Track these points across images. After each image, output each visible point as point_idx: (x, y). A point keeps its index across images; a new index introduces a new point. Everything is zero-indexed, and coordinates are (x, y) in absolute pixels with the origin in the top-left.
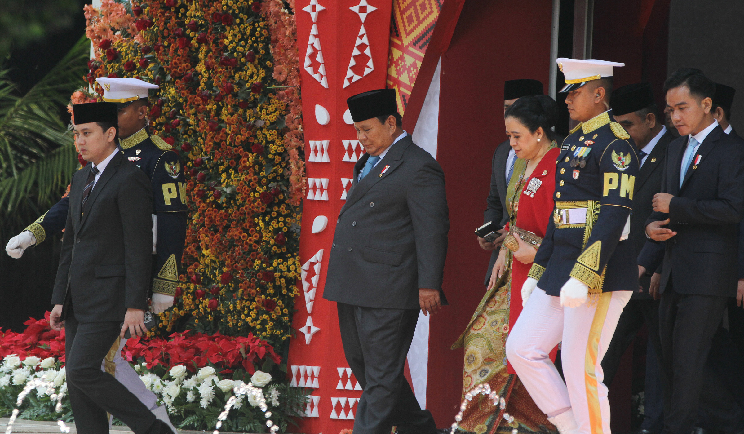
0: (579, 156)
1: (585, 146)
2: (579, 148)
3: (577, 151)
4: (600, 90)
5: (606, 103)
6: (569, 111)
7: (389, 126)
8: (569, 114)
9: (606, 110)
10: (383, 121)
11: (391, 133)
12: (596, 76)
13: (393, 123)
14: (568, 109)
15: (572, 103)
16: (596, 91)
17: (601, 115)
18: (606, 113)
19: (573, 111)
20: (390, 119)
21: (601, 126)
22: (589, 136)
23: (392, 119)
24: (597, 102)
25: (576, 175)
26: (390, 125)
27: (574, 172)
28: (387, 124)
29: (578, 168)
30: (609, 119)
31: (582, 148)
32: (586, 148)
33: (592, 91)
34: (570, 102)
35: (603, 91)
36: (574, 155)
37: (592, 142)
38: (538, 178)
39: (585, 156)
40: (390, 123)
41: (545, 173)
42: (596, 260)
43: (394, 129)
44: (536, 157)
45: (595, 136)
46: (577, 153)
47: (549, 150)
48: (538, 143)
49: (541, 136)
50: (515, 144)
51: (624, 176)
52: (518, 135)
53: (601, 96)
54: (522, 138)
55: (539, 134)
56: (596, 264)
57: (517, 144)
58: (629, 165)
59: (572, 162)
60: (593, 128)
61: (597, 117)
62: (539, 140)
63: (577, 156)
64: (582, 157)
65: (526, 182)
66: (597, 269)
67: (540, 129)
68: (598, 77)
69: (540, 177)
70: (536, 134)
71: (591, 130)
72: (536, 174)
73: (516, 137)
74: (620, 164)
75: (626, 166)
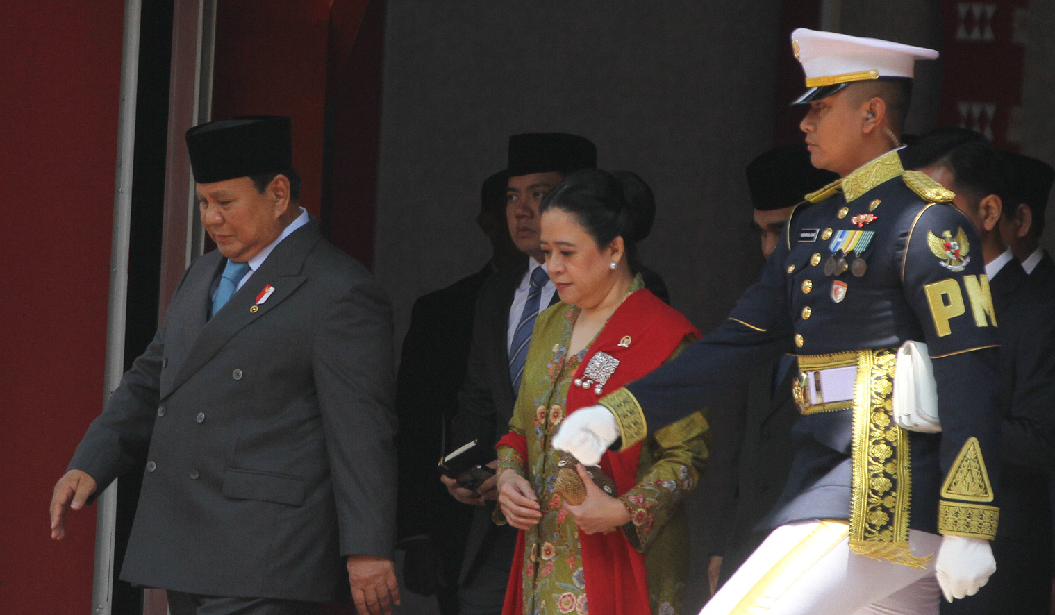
0: (846, 250)
1: (856, 228)
2: (840, 232)
3: (837, 239)
4: (875, 105)
5: (890, 133)
6: (809, 148)
7: (274, 197)
8: (808, 154)
9: (893, 147)
10: (261, 186)
11: (278, 214)
12: (867, 72)
13: (283, 191)
14: (806, 145)
15: (815, 129)
16: (866, 106)
17: (885, 156)
18: (894, 152)
19: (816, 149)
20: (277, 182)
21: (884, 181)
22: (860, 205)
23: (281, 183)
24: (867, 130)
25: (839, 293)
26: (278, 196)
27: (835, 286)
28: (270, 194)
29: (845, 277)
30: (900, 165)
31: (850, 233)
32: (859, 233)
33: (856, 105)
34: (810, 128)
35: (880, 107)
36: (832, 247)
37: (871, 218)
38: (609, 353)
39: (859, 251)
40: (276, 190)
41: (625, 343)
42: (983, 480)
43: (284, 204)
44: (601, 306)
45: (875, 204)
46: (838, 243)
47: (630, 294)
48: (611, 271)
49: (617, 257)
50: (560, 269)
51: (970, 281)
52: (571, 249)
53: (877, 118)
54: (579, 257)
55: (615, 251)
56: (985, 489)
57: (565, 269)
58: (969, 254)
59: (827, 264)
60: (865, 186)
61: (875, 161)
62: (613, 265)
63: (840, 251)
64: (852, 252)
65: (580, 360)
66: (990, 498)
67: (619, 241)
68: (873, 75)
69: (613, 351)
70: (609, 251)
71: (863, 192)
72: (605, 343)
73: (566, 254)
74: (953, 257)
75: (964, 257)
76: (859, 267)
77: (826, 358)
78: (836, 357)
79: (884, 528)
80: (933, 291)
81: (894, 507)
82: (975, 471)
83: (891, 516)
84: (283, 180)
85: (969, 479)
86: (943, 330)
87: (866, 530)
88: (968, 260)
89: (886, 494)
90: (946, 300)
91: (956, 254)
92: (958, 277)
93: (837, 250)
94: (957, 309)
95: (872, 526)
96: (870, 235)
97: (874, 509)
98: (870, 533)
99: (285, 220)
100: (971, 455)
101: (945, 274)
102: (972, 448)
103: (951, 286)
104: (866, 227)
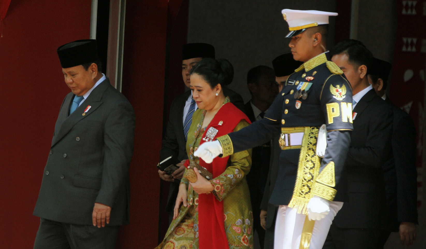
0: (302, 90)
1: (306, 81)
2: (301, 83)
3: (300, 85)
4: (317, 36)
5: (322, 46)
6: (293, 53)
7: (92, 72)
9: (323, 52)
10: (87, 68)
11: (93, 77)
12: (314, 24)
13: (95, 69)
14: (291, 52)
15: (295, 47)
16: (314, 36)
17: (320, 55)
18: (324, 54)
19: (296, 53)
20: (92, 66)
21: (320, 64)
22: (309, 73)
23: (94, 66)
24: (315, 45)
25: (298, 105)
26: (93, 71)
27: (297, 103)
28: (90, 70)
29: (300, 99)
30: (326, 59)
31: (304, 83)
32: (307, 83)
33: (310, 36)
34: (293, 46)
35: (319, 36)
37: (313, 78)
38: (215, 127)
39: (306, 90)
40: (92, 69)
41: (220, 123)
42: (332, 178)
43: (95, 74)
44: (213, 110)
45: (315, 72)
46: (300, 87)
47: (223, 105)
48: (216, 97)
49: (219, 91)
50: (197, 96)
52: (201, 89)
53: (318, 41)
54: (204, 92)
55: (218, 89)
56: (333, 182)
57: (199, 96)
59: (295, 94)
60: (313, 66)
61: (316, 57)
62: (217, 94)
63: (300, 90)
64: (304, 91)
65: (205, 130)
66: (334, 186)
67: (219, 85)
68: (316, 24)
69: (216, 127)
70: (216, 89)
71: (312, 68)
72: (214, 124)
73: (199, 91)
76: (305, 96)
77: (293, 129)
78: (297, 128)
79: (307, 193)
81: (311, 186)
82: (330, 174)
83: (310, 189)
84: (94, 65)
85: (327, 176)
86: (331, 121)
87: (300, 193)
91: (340, 94)
93: (299, 89)
94: (337, 114)
95: (302, 192)
96: (311, 84)
97: (304, 186)
99: (96, 80)
100: (330, 168)
102: (331, 166)
104: (310, 81)
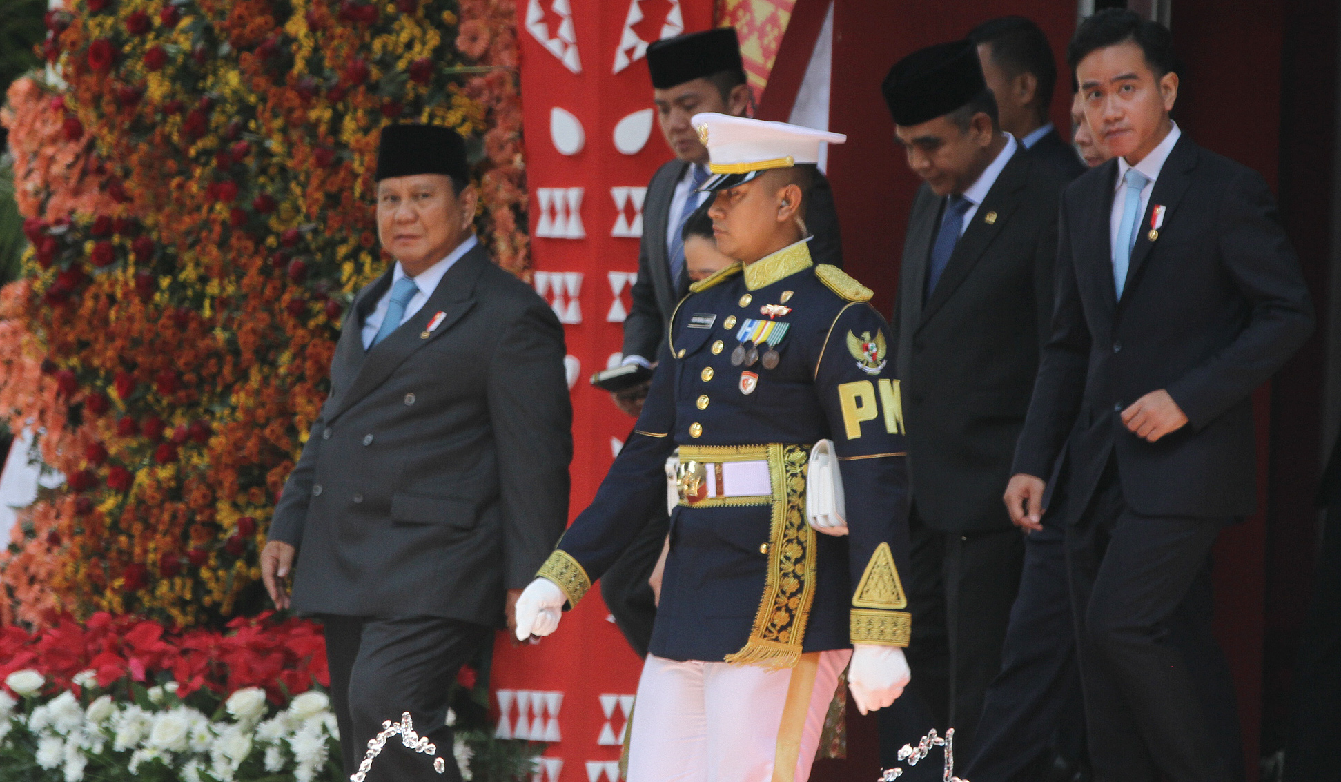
0: (757, 341)
3: (745, 328)
4: (791, 192)
5: (800, 223)
9: (801, 238)
12: (784, 160)
15: (726, 216)
16: (782, 193)
17: (794, 246)
18: (803, 243)
19: (725, 236)
21: (793, 272)
23: (469, 196)
24: (781, 219)
25: (749, 384)
27: (743, 377)
30: (810, 257)
34: (719, 216)
35: (795, 196)
37: (785, 311)
39: (772, 343)
42: (895, 587)
46: (746, 333)
51: (884, 384)
53: (792, 206)
56: (898, 594)
58: (886, 357)
59: (733, 353)
60: (774, 275)
61: (784, 251)
63: (750, 341)
64: (763, 344)
66: (903, 604)
68: (788, 162)
71: (771, 281)
74: (871, 360)
75: (882, 361)
76: (771, 359)
77: (731, 450)
78: (743, 449)
79: (783, 628)
80: (847, 392)
81: (796, 609)
82: (886, 577)
83: (792, 617)
85: (881, 585)
86: (853, 432)
87: (767, 628)
88: (884, 363)
89: (793, 595)
90: (859, 402)
91: (874, 356)
92: (874, 380)
93: (746, 339)
94: (870, 412)
95: (774, 625)
96: (784, 327)
97: (779, 609)
98: (770, 632)
100: (882, 562)
101: (861, 376)
102: (882, 554)
103: (865, 388)
104: (777, 318)
